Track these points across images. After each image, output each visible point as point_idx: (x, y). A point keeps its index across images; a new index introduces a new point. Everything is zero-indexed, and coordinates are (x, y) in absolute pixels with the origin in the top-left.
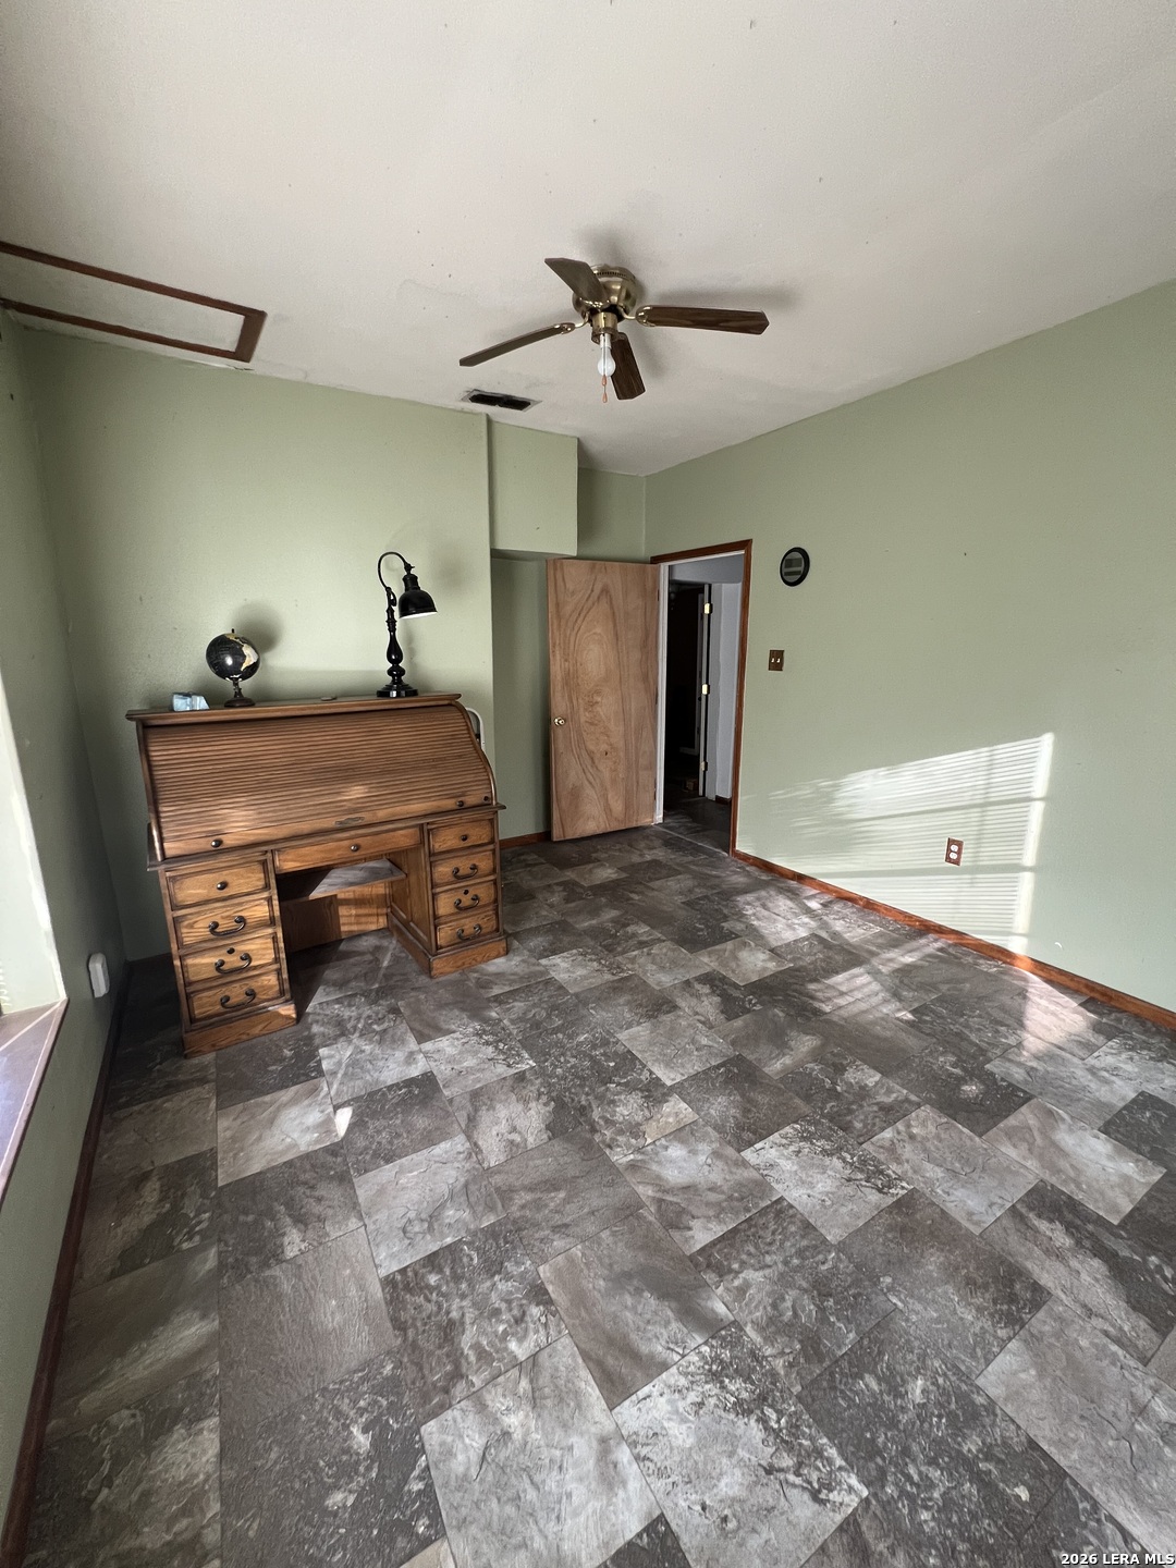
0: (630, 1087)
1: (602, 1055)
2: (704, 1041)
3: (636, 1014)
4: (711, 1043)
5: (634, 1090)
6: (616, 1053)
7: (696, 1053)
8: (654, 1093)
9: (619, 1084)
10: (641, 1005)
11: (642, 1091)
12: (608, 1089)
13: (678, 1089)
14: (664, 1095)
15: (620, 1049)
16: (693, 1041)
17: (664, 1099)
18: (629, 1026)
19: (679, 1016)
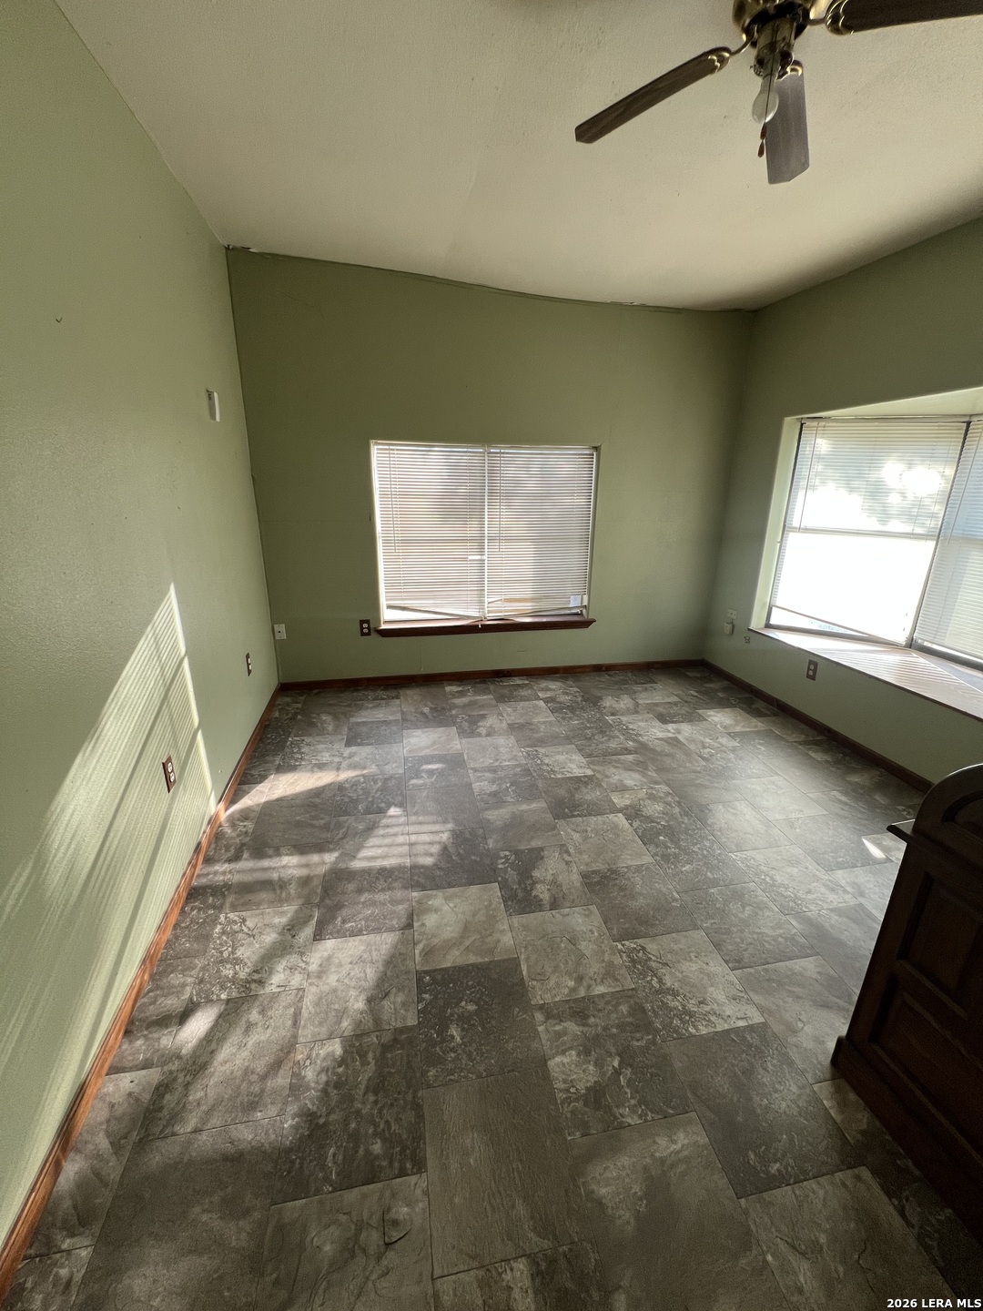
0: (649, 819)
1: (669, 847)
2: (576, 836)
3: (629, 879)
4: (572, 833)
5: (647, 817)
6: (657, 846)
7: (589, 829)
8: (633, 813)
9: (659, 823)
10: (621, 889)
11: (642, 816)
12: (667, 822)
13: (615, 810)
14: (626, 809)
15: (652, 848)
16: (586, 838)
17: (626, 808)
18: (639, 869)
19: (587, 865)
